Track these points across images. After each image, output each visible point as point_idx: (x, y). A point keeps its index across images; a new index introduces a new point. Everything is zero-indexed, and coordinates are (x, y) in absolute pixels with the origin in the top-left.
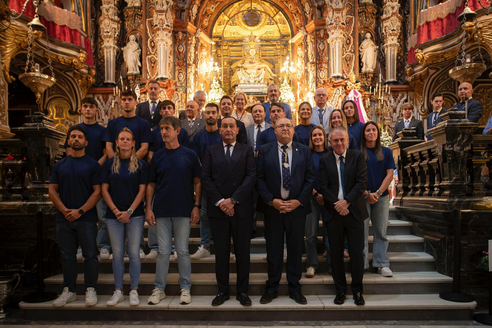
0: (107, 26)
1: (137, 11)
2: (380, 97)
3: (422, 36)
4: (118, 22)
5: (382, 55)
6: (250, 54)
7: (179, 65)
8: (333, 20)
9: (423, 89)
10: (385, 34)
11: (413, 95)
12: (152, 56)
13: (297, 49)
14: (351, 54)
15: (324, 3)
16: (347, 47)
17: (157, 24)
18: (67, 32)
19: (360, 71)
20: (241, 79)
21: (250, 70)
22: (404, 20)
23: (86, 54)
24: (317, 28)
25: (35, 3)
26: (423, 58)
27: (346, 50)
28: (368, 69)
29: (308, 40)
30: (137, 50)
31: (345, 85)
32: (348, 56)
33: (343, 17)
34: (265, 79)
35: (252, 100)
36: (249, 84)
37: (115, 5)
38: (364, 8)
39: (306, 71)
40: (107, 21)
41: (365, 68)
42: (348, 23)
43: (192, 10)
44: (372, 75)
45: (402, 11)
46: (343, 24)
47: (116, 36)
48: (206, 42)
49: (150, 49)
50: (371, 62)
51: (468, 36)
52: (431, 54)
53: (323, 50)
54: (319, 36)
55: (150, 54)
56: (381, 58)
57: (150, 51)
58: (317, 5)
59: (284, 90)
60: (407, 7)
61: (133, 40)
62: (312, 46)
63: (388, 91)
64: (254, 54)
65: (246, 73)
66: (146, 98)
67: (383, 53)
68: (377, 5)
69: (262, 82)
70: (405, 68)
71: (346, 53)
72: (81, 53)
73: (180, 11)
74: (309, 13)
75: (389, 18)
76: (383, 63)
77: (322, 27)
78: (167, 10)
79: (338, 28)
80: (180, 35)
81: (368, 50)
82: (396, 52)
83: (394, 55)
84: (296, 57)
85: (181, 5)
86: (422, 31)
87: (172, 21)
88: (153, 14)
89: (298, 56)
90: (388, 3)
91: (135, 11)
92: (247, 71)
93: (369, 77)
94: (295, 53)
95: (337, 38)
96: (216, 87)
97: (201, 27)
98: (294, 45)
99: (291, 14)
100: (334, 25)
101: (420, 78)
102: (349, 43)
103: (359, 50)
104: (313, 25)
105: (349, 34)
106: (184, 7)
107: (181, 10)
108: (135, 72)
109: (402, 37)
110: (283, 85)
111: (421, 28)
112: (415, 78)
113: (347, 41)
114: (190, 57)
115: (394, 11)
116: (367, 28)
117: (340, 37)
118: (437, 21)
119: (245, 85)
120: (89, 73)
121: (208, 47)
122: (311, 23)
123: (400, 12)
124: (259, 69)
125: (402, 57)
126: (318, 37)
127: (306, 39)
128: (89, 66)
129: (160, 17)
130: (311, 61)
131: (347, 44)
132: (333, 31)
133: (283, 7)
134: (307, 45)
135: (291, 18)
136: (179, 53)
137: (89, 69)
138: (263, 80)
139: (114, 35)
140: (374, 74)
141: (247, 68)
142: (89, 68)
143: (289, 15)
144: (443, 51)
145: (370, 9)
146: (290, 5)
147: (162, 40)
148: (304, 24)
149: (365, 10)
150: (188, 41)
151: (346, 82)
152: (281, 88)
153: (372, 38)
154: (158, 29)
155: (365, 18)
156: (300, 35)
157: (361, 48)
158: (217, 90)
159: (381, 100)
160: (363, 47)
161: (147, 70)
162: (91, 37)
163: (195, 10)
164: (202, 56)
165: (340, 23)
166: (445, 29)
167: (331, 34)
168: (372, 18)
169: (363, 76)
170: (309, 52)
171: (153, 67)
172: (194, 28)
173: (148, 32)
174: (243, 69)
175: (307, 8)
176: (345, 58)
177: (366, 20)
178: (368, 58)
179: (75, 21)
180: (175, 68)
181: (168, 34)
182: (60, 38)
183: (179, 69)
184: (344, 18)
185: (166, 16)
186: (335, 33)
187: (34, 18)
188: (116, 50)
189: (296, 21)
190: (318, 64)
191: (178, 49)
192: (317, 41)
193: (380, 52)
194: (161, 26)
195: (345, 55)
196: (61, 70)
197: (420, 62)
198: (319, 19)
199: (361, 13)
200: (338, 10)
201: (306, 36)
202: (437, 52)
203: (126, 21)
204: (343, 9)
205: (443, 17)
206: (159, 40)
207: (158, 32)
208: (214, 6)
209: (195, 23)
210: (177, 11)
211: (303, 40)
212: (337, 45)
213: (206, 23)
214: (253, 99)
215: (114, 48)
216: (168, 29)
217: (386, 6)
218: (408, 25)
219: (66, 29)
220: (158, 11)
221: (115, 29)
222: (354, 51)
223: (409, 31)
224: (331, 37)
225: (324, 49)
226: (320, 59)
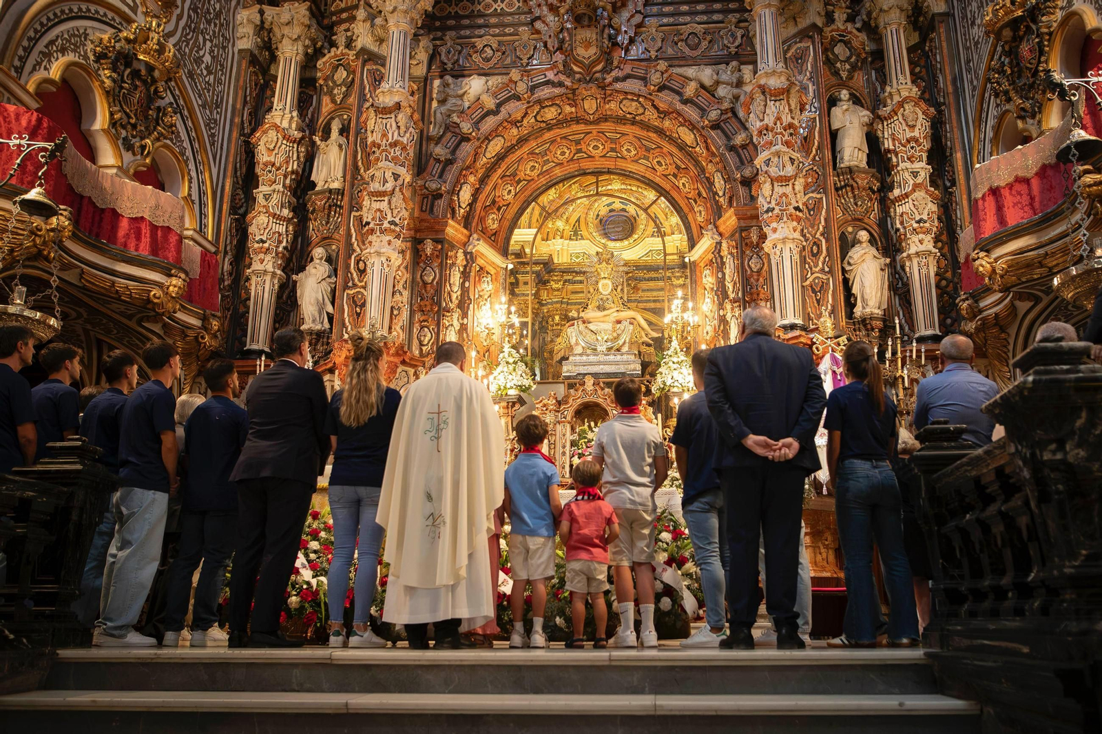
0: (262, 227)
1: (333, 199)
2: (900, 371)
3: (984, 220)
4: (289, 221)
5: (902, 280)
6: (601, 290)
7: (423, 311)
8: (773, 202)
9: (1009, 351)
10: (902, 230)
11: (985, 367)
12: (358, 290)
13: (701, 273)
14: (825, 277)
15: (755, 172)
16: (812, 261)
17: (369, 220)
18: (146, 231)
19: (850, 315)
20: (577, 344)
21: (597, 325)
22: (946, 200)
23: (184, 280)
24: (743, 224)
25: (42, 157)
26: (994, 270)
27: (811, 269)
28: (868, 310)
29: (725, 252)
30: (328, 280)
31: (809, 343)
32: (817, 281)
33: (795, 194)
34: (631, 343)
35: (592, 388)
36: (595, 355)
37: (284, 186)
38: (848, 179)
39: (723, 320)
40: (263, 219)
41: (861, 309)
42: (813, 209)
43: (458, 195)
44: (879, 324)
45: (939, 182)
46: (797, 209)
47: (280, 249)
48: (493, 264)
49: (355, 275)
50: (874, 294)
51: (1096, 207)
52: (1012, 260)
53: (759, 272)
54: (748, 241)
55: (355, 285)
56: (900, 285)
57: (353, 280)
58: (739, 175)
59: (671, 364)
60: (949, 173)
61: (321, 259)
62: (732, 261)
63: (919, 357)
64: (610, 290)
65: (587, 331)
66: (332, 383)
67: (903, 273)
68: (877, 172)
69: (625, 349)
70: (957, 301)
71: (812, 274)
72: (174, 278)
73: (430, 197)
74: (724, 195)
75: (907, 196)
76: (905, 296)
77: (754, 223)
78: (394, 190)
79: (785, 219)
80: (429, 247)
81: (865, 267)
82: (933, 270)
83: (928, 276)
84: (700, 290)
85: (434, 186)
86: (983, 210)
87: (405, 214)
88: (363, 200)
89: (705, 289)
90: (902, 166)
91: (329, 198)
92: (591, 326)
93: (873, 329)
94: (699, 283)
95: (784, 240)
96: (511, 360)
97: (482, 231)
98: (695, 266)
99: (686, 200)
100: (777, 211)
101: (996, 325)
102: (818, 252)
103: (843, 269)
104: (734, 218)
105: (816, 234)
106: (440, 189)
107: (433, 195)
108: (319, 327)
109: (944, 238)
110: (670, 352)
111: (980, 203)
112: (983, 324)
113: (812, 248)
114: (449, 293)
115: (919, 180)
116: (859, 220)
117: (791, 237)
118: (1017, 184)
119: (584, 358)
120: (204, 327)
121: (497, 274)
122: (728, 215)
123: (933, 183)
124: (619, 322)
125: (949, 282)
126: (746, 244)
127: (720, 251)
128: (205, 312)
129: (376, 205)
130: (732, 296)
131: (814, 255)
132: (774, 225)
133: (667, 187)
134: (723, 263)
135: (686, 209)
136: (425, 284)
137: (204, 319)
138: (627, 345)
139: (277, 247)
140: (884, 321)
141: (591, 320)
142: (204, 315)
143: (682, 203)
144: (1042, 251)
145: (862, 181)
146: (681, 182)
147: (379, 254)
148: (714, 219)
149: (851, 182)
150: (446, 259)
151: (812, 336)
152: (664, 360)
153: (872, 241)
154: (372, 231)
155: (852, 200)
156: (705, 244)
157: (849, 264)
158: (511, 367)
159: (903, 378)
160: (852, 261)
161: (343, 320)
162: (226, 253)
163: (466, 195)
164: (481, 294)
165: (791, 208)
166: (1037, 199)
167: (770, 232)
168: (871, 199)
169: (857, 326)
170: (727, 277)
171: (358, 315)
172: (462, 233)
173: (353, 240)
174: (580, 323)
175: (719, 183)
176: (811, 286)
177: (856, 204)
178: (867, 284)
179: (170, 210)
180: (414, 317)
181: (392, 240)
182: (125, 245)
183: (421, 319)
184: (798, 196)
185: (390, 203)
186: (780, 230)
187: (33, 187)
188: (279, 279)
189: (698, 215)
190: (747, 302)
191: (421, 276)
192: (743, 252)
193: (896, 272)
194: (378, 225)
195: (811, 279)
196: (130, 317)
197: (987, 280)
198: (745, 204)
199: (842, 188)
200: (784, 180)
201: (720, 243)
202: (1025, 254)
203: (310, 219)
204: (795, 177)
205: (1030, 174)
206: (370, 253)
207: (370, 238)
208: (512, 188)
209: (467, 222)
210: (425, 197)
211: (713, 253)
212: (787, 254)
213: (492, 222)
214: (594, 384)
215: (274, 274)
216: (394, 231)
217: (898, 171)
218: (955, 210)
219: (143, 226)
220: (372, 192)
221: (280, 235)
222: (831, 269)
223: (959, 222)
224: (772, 237)
225: (762, 269)
226: (754, 290)
